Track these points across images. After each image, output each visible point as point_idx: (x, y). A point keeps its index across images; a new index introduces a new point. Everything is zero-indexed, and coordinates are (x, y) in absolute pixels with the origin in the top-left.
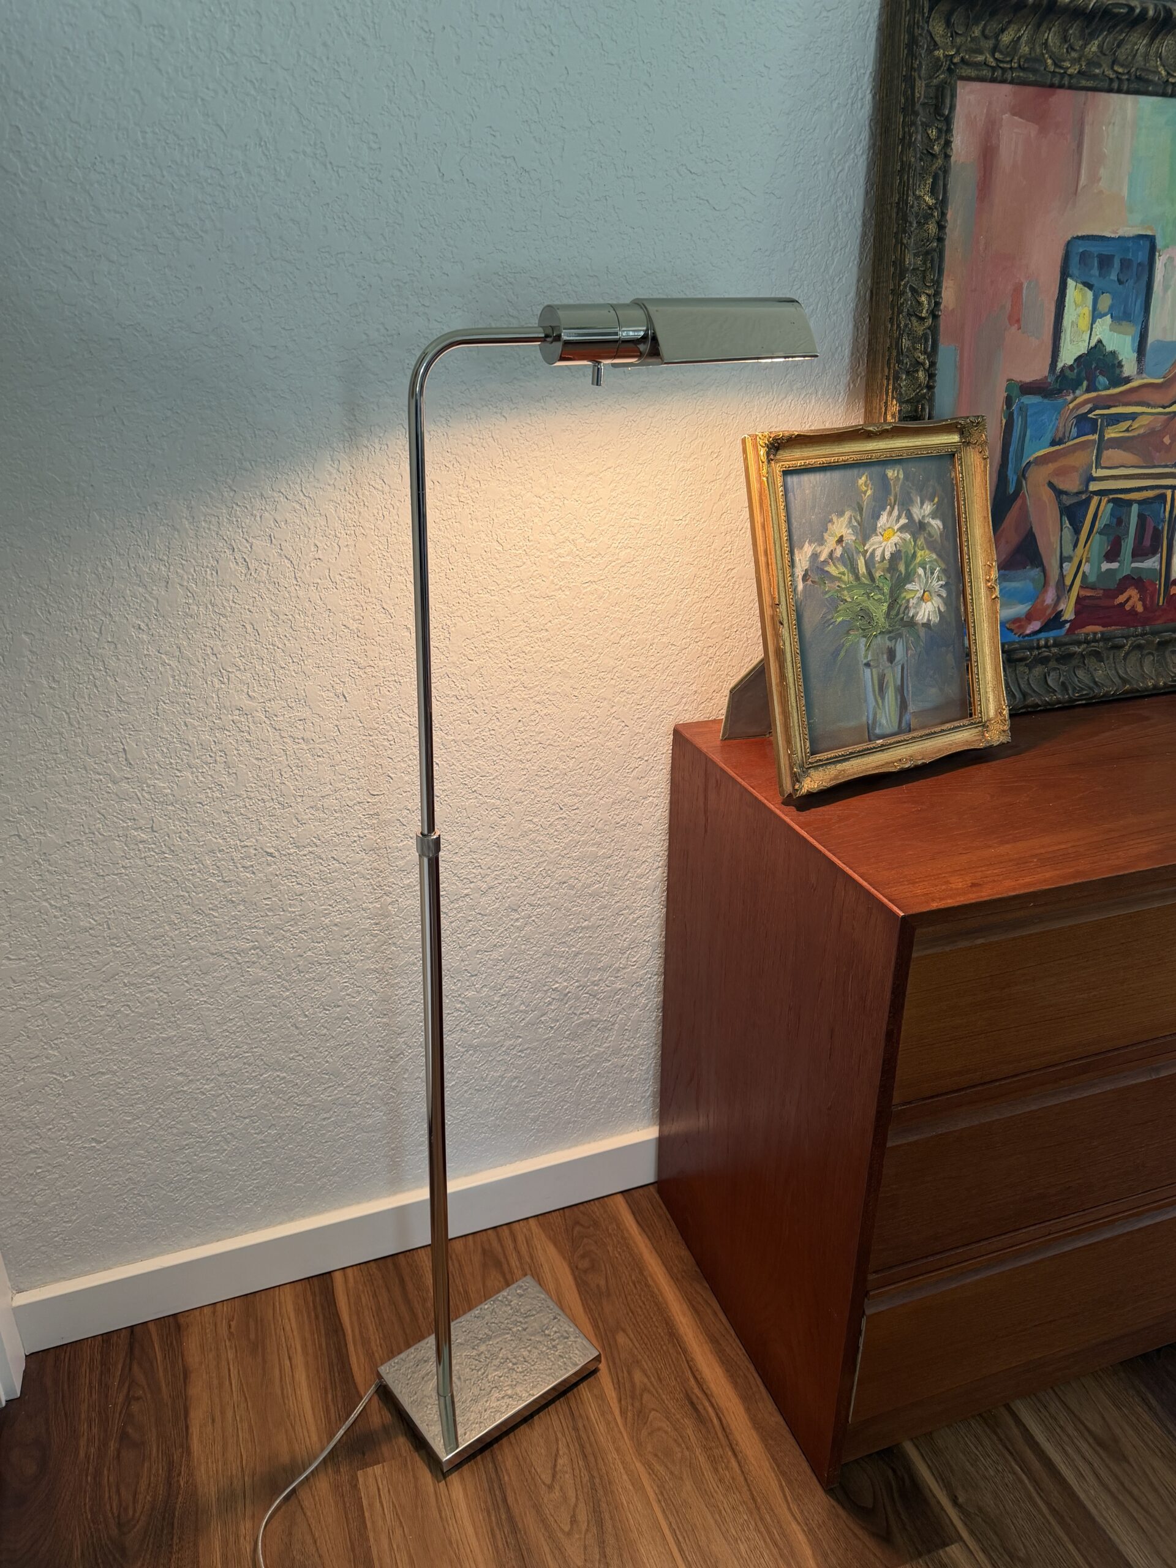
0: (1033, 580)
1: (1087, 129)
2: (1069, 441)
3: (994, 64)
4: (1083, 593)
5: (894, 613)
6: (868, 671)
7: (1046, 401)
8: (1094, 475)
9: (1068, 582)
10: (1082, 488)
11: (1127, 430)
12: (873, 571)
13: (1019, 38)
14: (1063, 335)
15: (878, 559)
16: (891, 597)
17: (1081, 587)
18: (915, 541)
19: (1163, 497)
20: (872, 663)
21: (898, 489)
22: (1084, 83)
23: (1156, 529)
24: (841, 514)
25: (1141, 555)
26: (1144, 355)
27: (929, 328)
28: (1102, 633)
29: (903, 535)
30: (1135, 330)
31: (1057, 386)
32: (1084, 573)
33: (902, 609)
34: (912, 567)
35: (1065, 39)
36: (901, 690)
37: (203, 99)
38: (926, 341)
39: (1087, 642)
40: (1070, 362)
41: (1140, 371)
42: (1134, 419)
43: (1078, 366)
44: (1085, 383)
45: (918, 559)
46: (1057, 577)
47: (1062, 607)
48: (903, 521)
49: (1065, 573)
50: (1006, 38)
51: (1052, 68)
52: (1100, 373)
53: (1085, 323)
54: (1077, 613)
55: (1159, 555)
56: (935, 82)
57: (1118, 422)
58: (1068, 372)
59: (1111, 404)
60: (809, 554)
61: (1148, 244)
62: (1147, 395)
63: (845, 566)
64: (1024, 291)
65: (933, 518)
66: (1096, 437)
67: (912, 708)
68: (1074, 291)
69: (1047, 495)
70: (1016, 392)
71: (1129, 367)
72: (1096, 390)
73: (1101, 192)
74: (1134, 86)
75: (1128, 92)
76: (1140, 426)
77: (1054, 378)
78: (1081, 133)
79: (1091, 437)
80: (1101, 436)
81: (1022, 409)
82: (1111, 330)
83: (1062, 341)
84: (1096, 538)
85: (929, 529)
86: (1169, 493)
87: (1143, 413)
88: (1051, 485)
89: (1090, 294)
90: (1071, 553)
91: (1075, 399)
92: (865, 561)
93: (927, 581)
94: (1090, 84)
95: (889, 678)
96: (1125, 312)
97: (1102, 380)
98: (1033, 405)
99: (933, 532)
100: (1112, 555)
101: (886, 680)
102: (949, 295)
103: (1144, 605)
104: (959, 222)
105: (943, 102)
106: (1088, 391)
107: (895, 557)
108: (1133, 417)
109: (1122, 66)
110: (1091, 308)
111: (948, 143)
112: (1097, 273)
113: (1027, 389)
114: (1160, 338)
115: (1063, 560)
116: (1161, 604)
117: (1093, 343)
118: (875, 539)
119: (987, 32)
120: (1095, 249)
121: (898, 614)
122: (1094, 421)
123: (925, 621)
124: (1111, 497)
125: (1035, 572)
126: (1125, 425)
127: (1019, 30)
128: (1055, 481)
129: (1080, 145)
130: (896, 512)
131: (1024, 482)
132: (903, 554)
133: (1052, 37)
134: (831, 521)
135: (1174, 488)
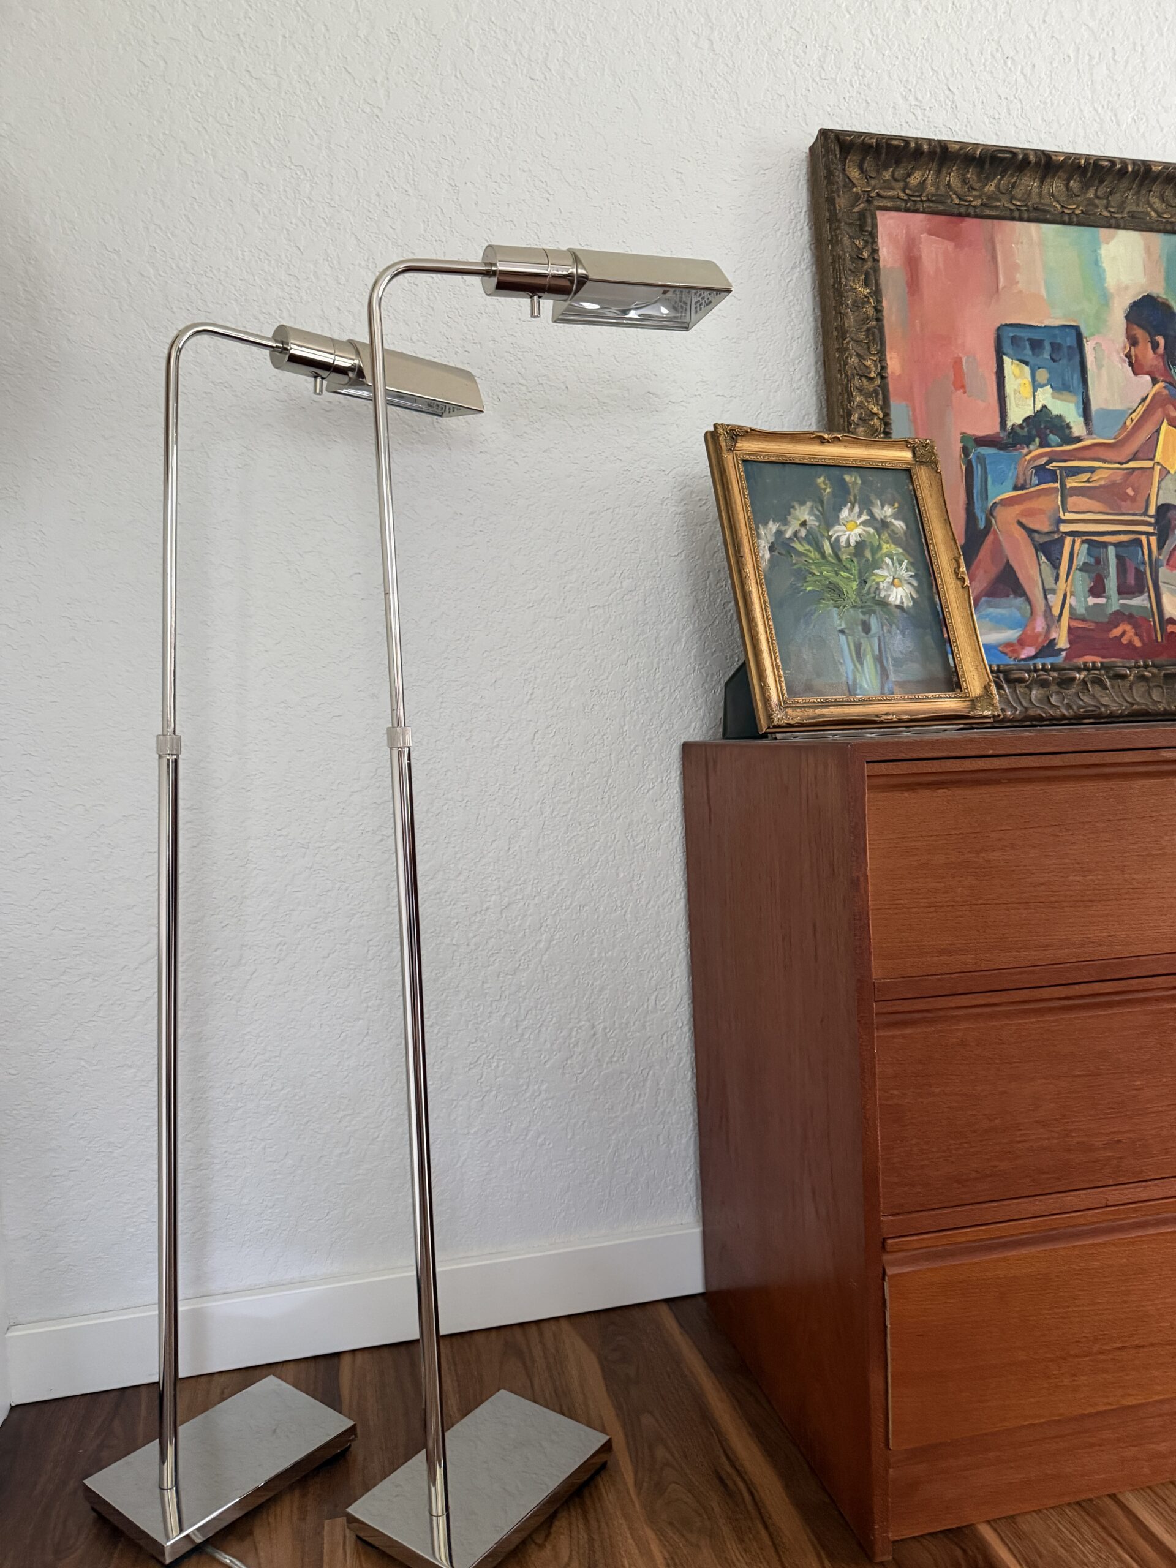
0: (1019, 609)
1: (998, 247)
2: (1031, 487)
3: (906, 198)
4: (1075, 624)
5: (865, 591)
6: (843, 638)
7: (1002, 452)
8: (1063, 518)
9: (1056, 612)
10: (1053, 528)
11: (1088, 481)
12: (839, 553)
13: (925, 180)
14: (1007, 400)
15: (843, 544)
16: (860, 577)
17: (1070, 618)
18: (880, 537)
19: (1139, 543)
20: (846, 631)
21: (856, 491)
22: (988, 212)
23: (1137, 570)
24: (802, 503)
25: (1128, 593)
26: (1091, 420)
27: (879, 386)
28: (1101, 663)
29: (867, 529)
30: (1077, 399)
31: (1010, 441)
32: (1071, 606)
33: (873, 590)
34: (879, 555)
35: (964, 182)
36: (879, 659)
37: (287, 230)
38: (877, 394)
39: (1086, 668)
40: (1020, 422)
41: (1090, 433)
42: (1092, 472)
43: (1028, 425)
44: (1037, 440)
45: (884, 551)
46: (1043, 608)
47: (1054, 635)
48: (865, 517)
49: (1051, 604)
50: (915, 179)
51: (957, 201)
52: (1051, 432)
53: (1027, 390)
54: (1070, 642)
55: (1146, 594)
56: (857, 209)
57: (1078, 474)
58: (1018, 430)
59: (1066, 458)
60: (774, 530)
61: (1074, 332)
62: (1101, 453)
63: (810, 544)
64: (964, 364)
65: (895, 519)
66: (1058, 485)
67: (893, 677)
68: (1010, 366)
69: (1020, 534)
70: (971, 444)
71: (1078, 428)
72: (1049, 446)
73: (1020, 292)
74: (1033, 215)
75: (1029, 220)
76: (1101, 478)
77: (1006, 434)
78: (994, 249)
79: (1052, 485)
80: (1063, 485)
81: (981, 459)
82: (1053, 398)
83: (1008, 407)
84: (1078, 576)
85: (892, 527)
86: (1144, 538)
87: (1100, 468)
88: (1020, 523)
89: (1027, 369)
90: (1054, 586)
91: (1030, 452)
92: (832, 546)
93: (896, 571)
94: (993, 213)
95: (865, 645)
96: (1063, 384)
97: (1053, 438)
98: (989, 455)
99: (896, 530)
100: (1097, 590)
101: (862, 648)
102: (894, 363)
103: (1141, 640)
104: (894, 309)
105: (865, 222)
106: (1041, 446)
107: (860, 545)
108: (1092, 470)
109: (1019, 200)
110: (1030, 380)
111: (875, 251)
112: (1030, 353)
113: (981, 442)
114: (1103, 406)
115: (1045, 592)
116: (1159, 640)
117: (1038, 407)
118: (837, 528)
119: (896, 176)
120: (1025, 334)
121: (868, 593)
122: (1054, 472)
123: (898, 602)
124: (1084, 538)
125: (1020, 601)
126: (1085, 476)
127: (923, 175)
128: (1024, 521)
129: (994, 258)
130: (857, 509)
131: (993, 520)
132: (867, 543)
133: (953, 178)
134: (793, 507)
135: (1148, 534)
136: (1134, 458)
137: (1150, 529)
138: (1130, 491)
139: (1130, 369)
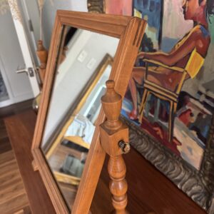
8: (145, 81)
10: (142, 84)
11: (155, 70)
17: (143, 116)
19: (170, 103)
23: (167, 113)
25: (162, 119)
26: (161, 42)
30: (157, 31)
32: (144, 112)
41: (160, 48)
46: (137, 108)
47: (138, 117)
52: (146, 45)
55: (168, 123)
57: (153, 66)
59: (150, 58)
62: (162, 59)
68: (136, 13)
69: (133, 82)
71: (155, 46)
76: (160, 70)
79: (144, 68)
80: (147, 69)
82: (148, 30)
86: (172, 102)
88: (133, 78)
89: (141, 15)
90: (140, 103)
96: (153, 23)
97: (146, 48)
100: (152, 111)
103: (163, 137)
108: (157, 66)
112: (143, 7)
114: (167, 36)
115: (138, 104)
116: (169, 141)
122: (145, 63)
124: (151, 92)
126: (155, 68)
128: (135, 78)
135: (174, 101)
136: (175, 65)
137: (175, 100)
138: (170, 80)
139: (183, 15)
